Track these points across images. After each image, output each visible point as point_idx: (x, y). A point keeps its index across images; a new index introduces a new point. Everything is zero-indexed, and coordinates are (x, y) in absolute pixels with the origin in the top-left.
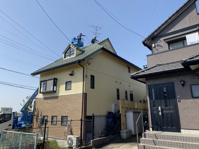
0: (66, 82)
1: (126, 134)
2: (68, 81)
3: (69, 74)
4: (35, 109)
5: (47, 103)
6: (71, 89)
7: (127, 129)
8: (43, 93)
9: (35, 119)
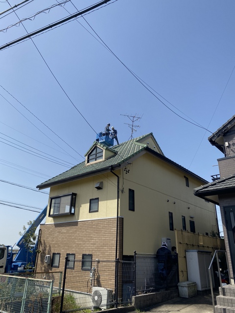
0: (91, 200)
1: (189, 290)
2: (94, 198)
3: (96, 188)
4: (40, 242)
5: (59, 232)
6: (97, 211)
7: (188, 280)
8: (54, 217)
9: (39, 259)
